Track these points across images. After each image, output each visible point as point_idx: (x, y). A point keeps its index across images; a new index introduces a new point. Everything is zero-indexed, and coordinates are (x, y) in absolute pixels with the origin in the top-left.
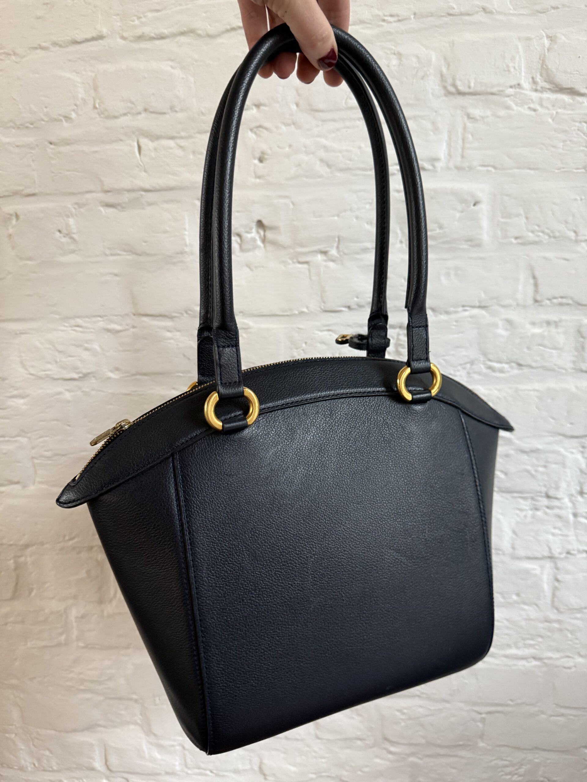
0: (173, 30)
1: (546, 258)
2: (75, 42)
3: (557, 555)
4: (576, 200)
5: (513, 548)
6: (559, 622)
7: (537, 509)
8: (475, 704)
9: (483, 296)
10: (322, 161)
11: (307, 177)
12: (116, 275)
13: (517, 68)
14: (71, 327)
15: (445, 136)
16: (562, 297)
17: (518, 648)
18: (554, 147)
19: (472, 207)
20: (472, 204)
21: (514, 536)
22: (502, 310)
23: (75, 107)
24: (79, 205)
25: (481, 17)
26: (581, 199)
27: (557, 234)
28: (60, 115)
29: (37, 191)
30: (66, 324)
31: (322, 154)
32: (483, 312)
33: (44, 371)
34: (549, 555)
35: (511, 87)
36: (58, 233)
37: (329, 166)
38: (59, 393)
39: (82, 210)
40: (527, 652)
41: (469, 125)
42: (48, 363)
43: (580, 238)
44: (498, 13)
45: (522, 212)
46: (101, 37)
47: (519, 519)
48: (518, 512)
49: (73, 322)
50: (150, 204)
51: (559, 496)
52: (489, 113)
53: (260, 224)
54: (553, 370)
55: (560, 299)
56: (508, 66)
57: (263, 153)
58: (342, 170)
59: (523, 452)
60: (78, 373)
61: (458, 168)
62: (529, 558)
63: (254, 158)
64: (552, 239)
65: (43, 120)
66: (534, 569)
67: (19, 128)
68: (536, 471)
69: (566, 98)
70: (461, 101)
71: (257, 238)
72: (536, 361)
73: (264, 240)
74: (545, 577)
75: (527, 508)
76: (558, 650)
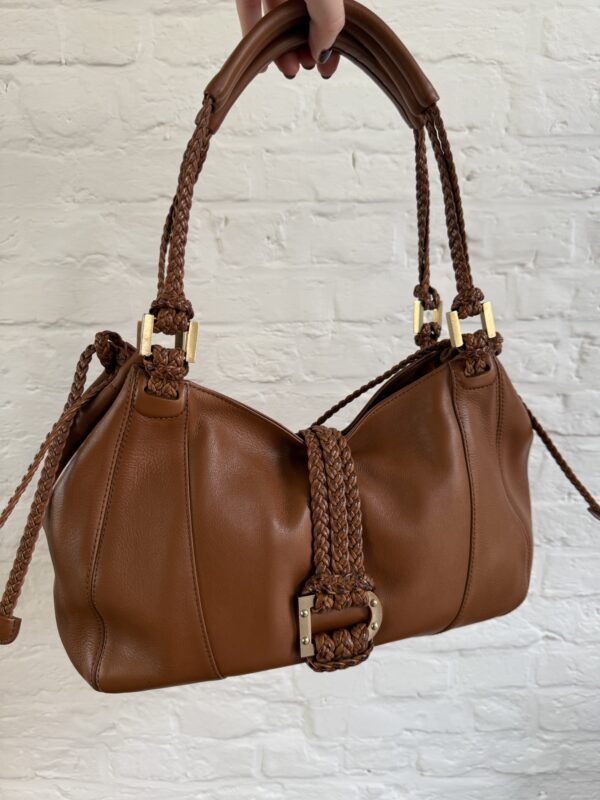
39: (293, 218)
49: (274, 327)
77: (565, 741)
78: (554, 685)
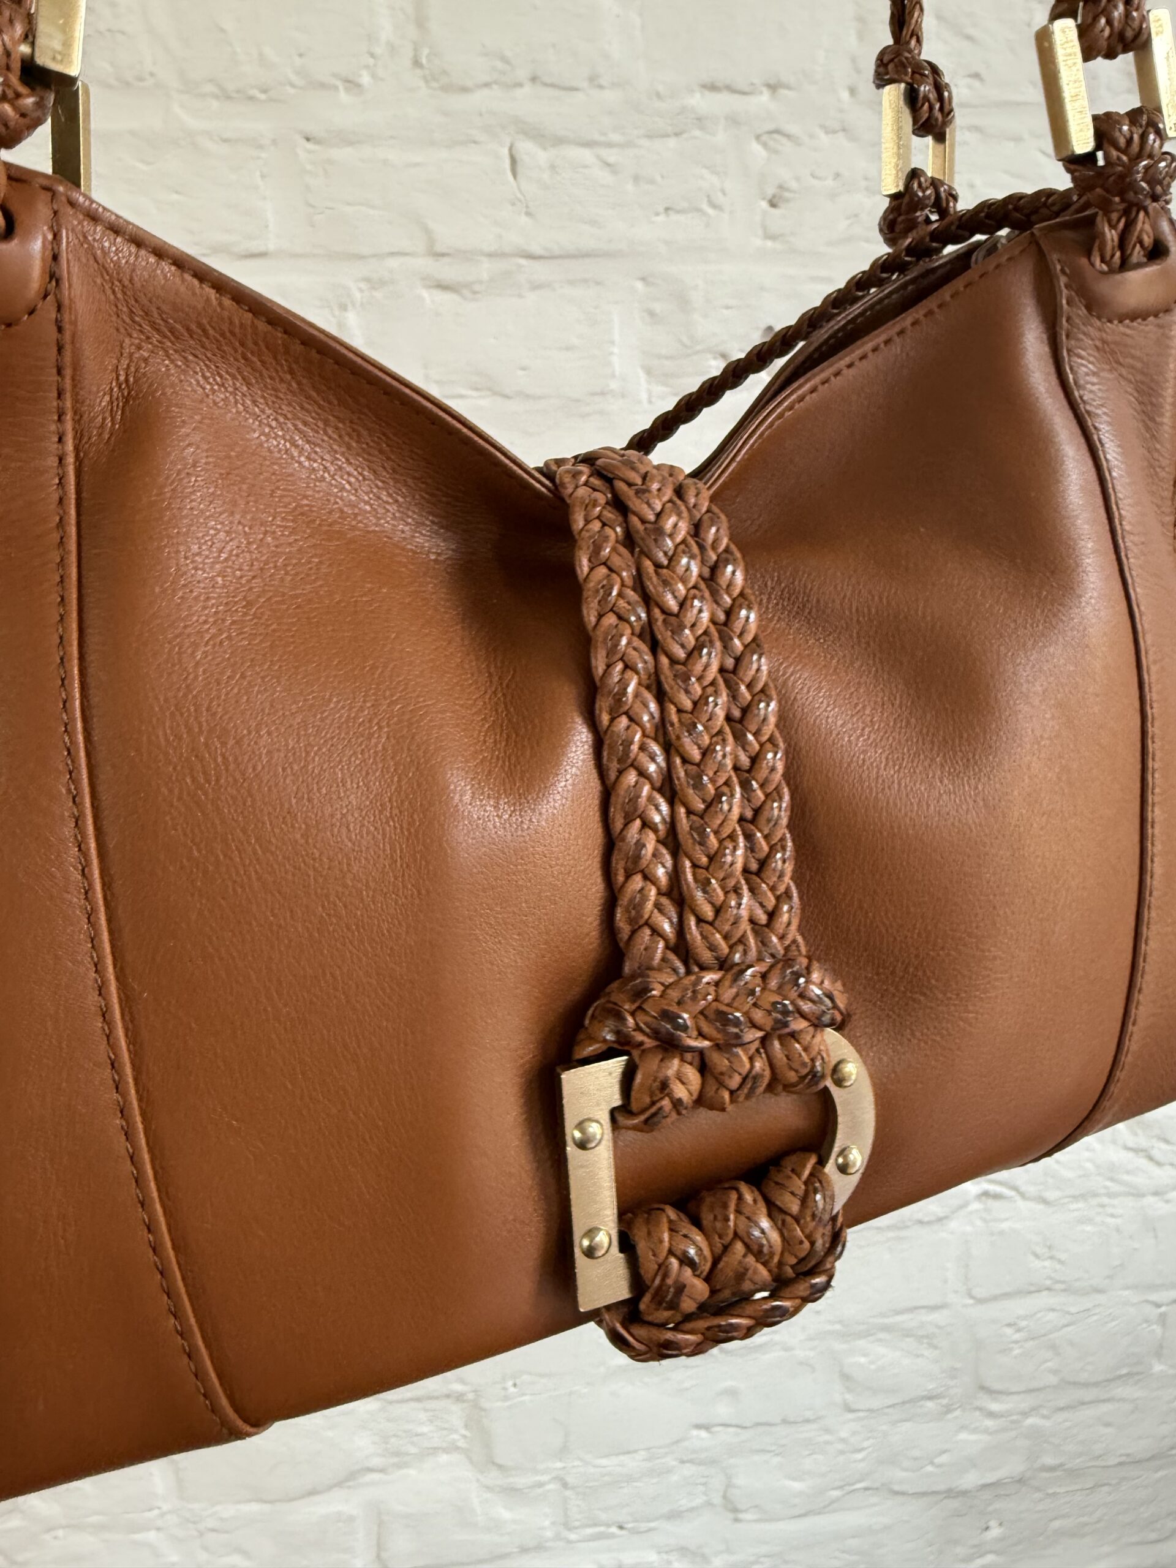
77: (1034, 1410)
78: (1006, 1296)
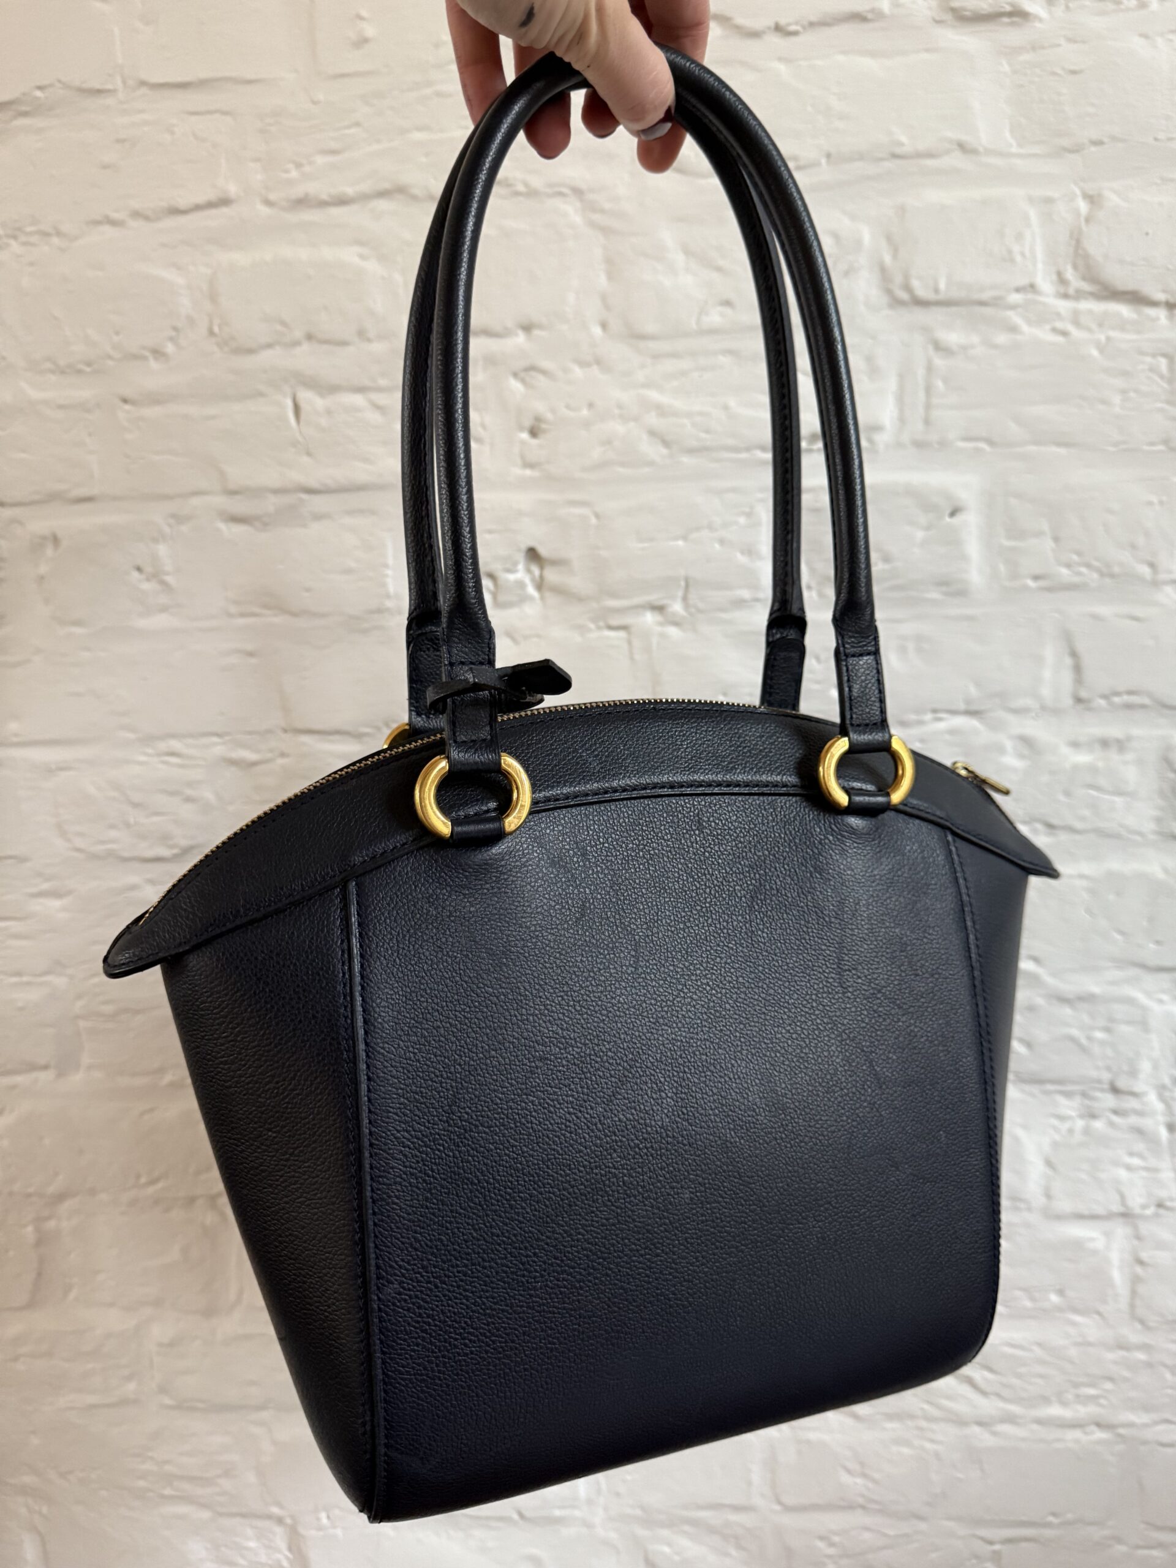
0: (365, 187)
1: (1095, 617)
2: (175, 211)
3: (1137, 1211)
4: (1150, 503)
5: (1048, 1196)
6: (1145, 1347)
7: (1093, 1116)
8: (979, 1522)
9: (973, 691)
10: (652, 433)
11: (623, 464)
12: (251, 654)
13: (1028, 254)
14: (159, 755)
15: (892, 384)
16: (1130, 693)
17: (1064, 1404)
18: (1104, 402)
19: (948, 519)
20: (948, 512)
21: (1049, 1172)
22: (1010, 718)
23: (173, 334)
24: (179, 519)
25: (956, 160)
26: (1161, 503)
27: (1116, 570)
28: (144, 348)
29: (95, 491)
30: (150, 751)
31: (653, 420)
32: (974, 723)
33: (103, 842)
34: (1122, 1209)
35: (1018, 290)
36: (136, 574)
37: (666, 443)
38: (133, 887)
40: (1083, 1411)
41: (939, 362)
42: (112, 827)
43: (1163, 576)
44: (989, 152)
45: (1045, 527)
46: (225, 202)
47: (1057, 1137)
48: (1055, 1122)
50: (318, 517)
51: (1136, 1089)
52: (975, 339)
53: (532, 554)
54: (1117, 836)
55: (1126, 698)
56: (1010, 252)
57: (538, 419)
58: (691, 451)
59: (1063, 1000)
60: (171, 847)
61: (919, 445)
62: (1080, 1217)
63: (521, 429)
64: (1108, 580)
65: (110, 357)
66: (1092, 1239)
67: (63, 372)
68: (1090, 1038)
69: (1124, 310)
70: (921, 316)
71: (527, 580)
72: (1083, 819)
73: (540, 586)
74: (1115, 1257)
75: (1073, 1114)
76: (1146, 1408)
